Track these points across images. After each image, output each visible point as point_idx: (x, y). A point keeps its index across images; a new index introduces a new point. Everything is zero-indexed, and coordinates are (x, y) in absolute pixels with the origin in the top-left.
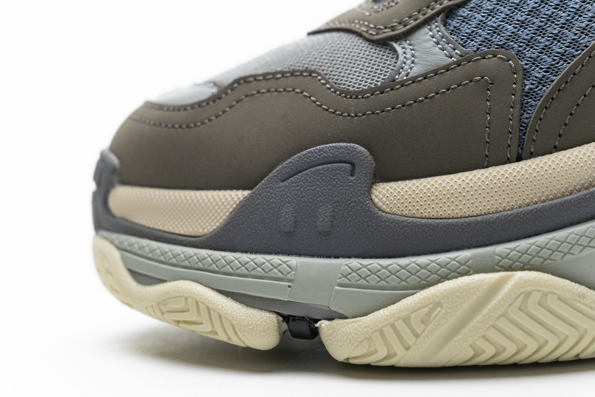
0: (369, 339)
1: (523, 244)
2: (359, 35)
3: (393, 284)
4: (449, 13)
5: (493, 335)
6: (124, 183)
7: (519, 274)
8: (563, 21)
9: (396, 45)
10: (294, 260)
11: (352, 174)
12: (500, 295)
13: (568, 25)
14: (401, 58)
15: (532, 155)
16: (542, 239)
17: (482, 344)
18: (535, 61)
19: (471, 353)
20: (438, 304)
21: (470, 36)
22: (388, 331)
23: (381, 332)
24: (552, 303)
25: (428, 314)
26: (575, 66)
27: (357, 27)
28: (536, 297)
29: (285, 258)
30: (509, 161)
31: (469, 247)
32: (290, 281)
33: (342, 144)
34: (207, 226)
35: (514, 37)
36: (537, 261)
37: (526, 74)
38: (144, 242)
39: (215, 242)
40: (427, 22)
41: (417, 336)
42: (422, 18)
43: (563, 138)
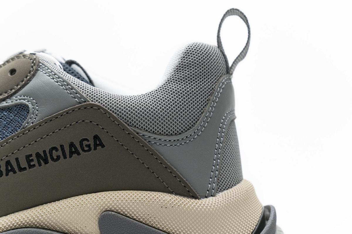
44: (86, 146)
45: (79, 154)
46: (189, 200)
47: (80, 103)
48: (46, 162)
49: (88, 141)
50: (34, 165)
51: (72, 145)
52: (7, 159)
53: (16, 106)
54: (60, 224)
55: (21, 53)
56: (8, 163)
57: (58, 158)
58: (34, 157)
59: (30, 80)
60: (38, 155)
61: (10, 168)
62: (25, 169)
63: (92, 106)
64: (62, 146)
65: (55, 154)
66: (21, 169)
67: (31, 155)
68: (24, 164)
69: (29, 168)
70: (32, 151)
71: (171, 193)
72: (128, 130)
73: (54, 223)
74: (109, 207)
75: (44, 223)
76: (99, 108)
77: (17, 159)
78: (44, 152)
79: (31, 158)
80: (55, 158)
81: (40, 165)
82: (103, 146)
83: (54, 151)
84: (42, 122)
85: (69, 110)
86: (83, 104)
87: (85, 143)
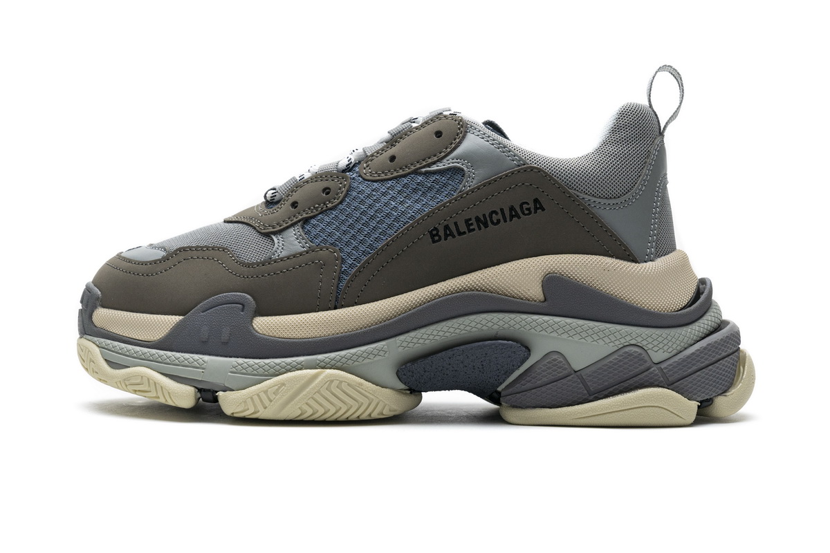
0: (245, 402)
1: (332, 355)
2: (255, 228)
3: (260, 373)
4: (306, 221)
5: (312, 403)
6: (104, 307)
7: (328, 371)
8: (366, 233)
9: (274, 237)
10: (206, 358)
11: (242, 311)
12: (317, 381)
13: (368, 235)
14: (276, 245)
15: (342, 307)
16: (343, 353)
17: (305, 407)
18: (349, 254)
19: (299, 412)
20: (283, 384)
21: (316, 237)
22: (256, 398)
23: (252, 398)
24: (344, 386)
25: (278, 390)
26: (369, 259)
27: (252, 223)
28: (336, 383)
29: (201, 356)
30: (329, 309)
31: (304, 355)
32: (203, 369)
33: (238, 293)
34: (157, 335)
35: (340, 239)
36: (339, 364)
37: (343, 261)
38: (116, 343)
39: (161, 345)
40: (293, 225)
41: (271, 401)
42: (290, 223)
43: (360, 298)
44: (527, 209)
45: (519, 217)
46: (629, 263)
47: (519, 166)
48: (486, 226)
49: (528, 204)
50: (474, 230)
51: (512, 208)
52: (446, 223)
53: (449, 169)
54: (503, 287)
55: (441, 114)
56: (447, 227)
57: (499, 221)
58: (473, 221)
59: (460, 143)
60: (478, 219)
61: (448, 233)
62: (464, 233)
63: (532, 169)
64: (502, 210)
65: (495, 217)
66: (460, 234)
67: (470, 219)
68: (463, 228)
69: (469, 232)
70: (472, 214)
71: (612, 257)
72: (569, 193)
73: (496, 287)
74: (552, 270)
75: (486, 287)
76: (540, 170)
77: (456, 224)
78: (484, 215)
79: (470, 222)
80: (495, 221)
81: (480, 229)
82: (543, 210)
83: (494, 215)
84: (481, 185)
85: (509, 173)
86: (523, 167)
87: (525, 206)
